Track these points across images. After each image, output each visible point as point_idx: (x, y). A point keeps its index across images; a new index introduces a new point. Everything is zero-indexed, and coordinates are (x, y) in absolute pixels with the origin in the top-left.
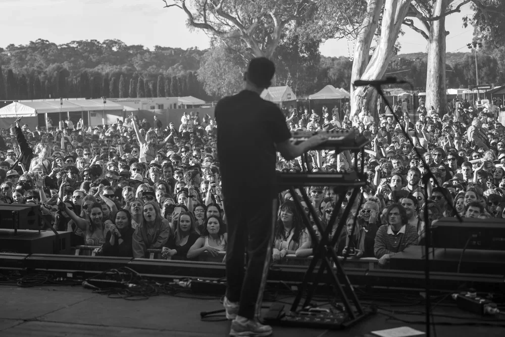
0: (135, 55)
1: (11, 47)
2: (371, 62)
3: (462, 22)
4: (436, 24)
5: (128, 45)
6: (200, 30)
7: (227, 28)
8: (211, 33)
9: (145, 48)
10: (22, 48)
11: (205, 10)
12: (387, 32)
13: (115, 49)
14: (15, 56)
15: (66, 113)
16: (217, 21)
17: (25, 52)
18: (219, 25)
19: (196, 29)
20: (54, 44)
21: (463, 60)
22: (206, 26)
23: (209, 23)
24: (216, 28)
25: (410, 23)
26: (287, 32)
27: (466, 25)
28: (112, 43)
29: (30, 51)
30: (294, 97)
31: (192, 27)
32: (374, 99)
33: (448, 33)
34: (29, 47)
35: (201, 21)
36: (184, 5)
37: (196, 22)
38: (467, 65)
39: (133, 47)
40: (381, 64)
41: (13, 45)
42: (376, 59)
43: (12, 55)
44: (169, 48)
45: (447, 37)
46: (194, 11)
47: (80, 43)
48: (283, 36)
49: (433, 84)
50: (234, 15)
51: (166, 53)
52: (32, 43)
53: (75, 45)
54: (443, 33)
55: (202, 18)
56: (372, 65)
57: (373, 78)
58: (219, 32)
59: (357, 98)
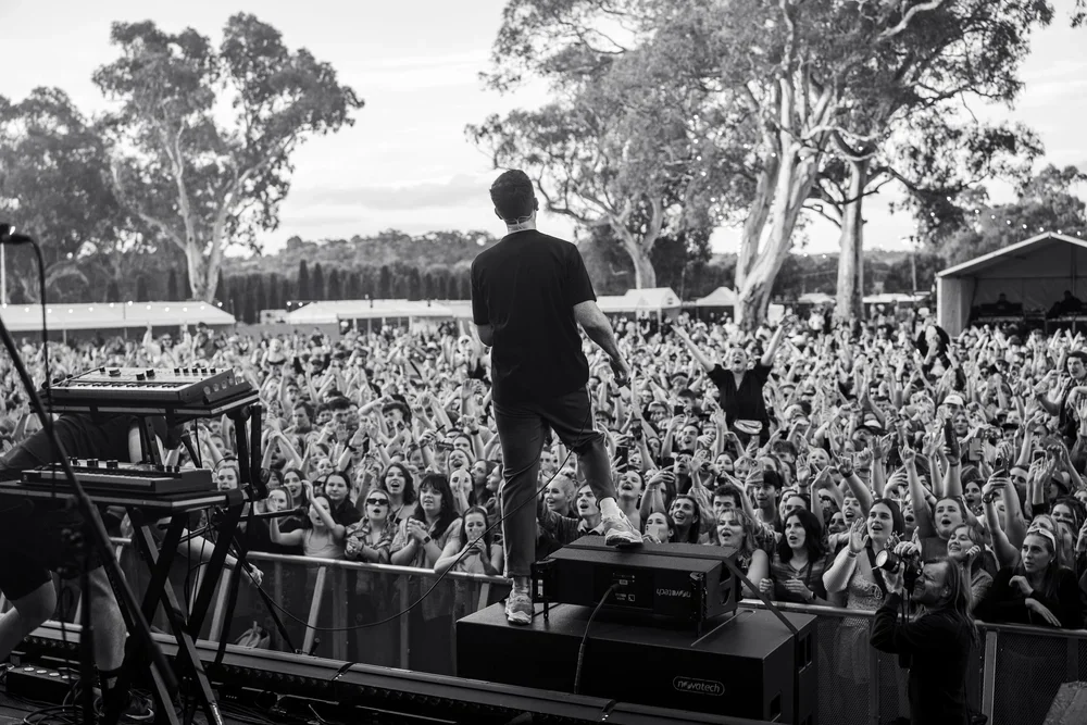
1: (357, 239)
2: (760, 258)
3: (889, 208)
4: (851, 208)
6: (561, 216)
8: (574, 223)
10: (369, 239)
11: (566, 191)
12: (782, 219)
14: (361, 248)
15: (380, 319)
16: (583, 206)
17: (373, 245)
18: (584, 212)
19: (556, 215)
20: (406, 236)
21: (901, 259)
22: (567, 212)
23: (571, 208)
24: (581, 215)
25: (819, 208)
26: (671, 220)
27: (892, 212)
28: (478, 234)
29: (378, 243)
30: (677, 302)
31: (551, 212)
32: (763, 305)
33: (866, 222)
34: (379, 239)
35: (562, 205)
37: (555, 206)
38: (907, 265)
40: (773, 261)
41: (357, 236)
43: (357, 248)
45: (865, 226)
47: (438, 234)
48: (664, 226)
49: (846, 288)
50: (603, 198)
52: (381, 234)
53: (432, 237)
54: (859, 222)
55: (564, 201)
57: (763, 278)
58: (583, 220)
59: (743, 304)
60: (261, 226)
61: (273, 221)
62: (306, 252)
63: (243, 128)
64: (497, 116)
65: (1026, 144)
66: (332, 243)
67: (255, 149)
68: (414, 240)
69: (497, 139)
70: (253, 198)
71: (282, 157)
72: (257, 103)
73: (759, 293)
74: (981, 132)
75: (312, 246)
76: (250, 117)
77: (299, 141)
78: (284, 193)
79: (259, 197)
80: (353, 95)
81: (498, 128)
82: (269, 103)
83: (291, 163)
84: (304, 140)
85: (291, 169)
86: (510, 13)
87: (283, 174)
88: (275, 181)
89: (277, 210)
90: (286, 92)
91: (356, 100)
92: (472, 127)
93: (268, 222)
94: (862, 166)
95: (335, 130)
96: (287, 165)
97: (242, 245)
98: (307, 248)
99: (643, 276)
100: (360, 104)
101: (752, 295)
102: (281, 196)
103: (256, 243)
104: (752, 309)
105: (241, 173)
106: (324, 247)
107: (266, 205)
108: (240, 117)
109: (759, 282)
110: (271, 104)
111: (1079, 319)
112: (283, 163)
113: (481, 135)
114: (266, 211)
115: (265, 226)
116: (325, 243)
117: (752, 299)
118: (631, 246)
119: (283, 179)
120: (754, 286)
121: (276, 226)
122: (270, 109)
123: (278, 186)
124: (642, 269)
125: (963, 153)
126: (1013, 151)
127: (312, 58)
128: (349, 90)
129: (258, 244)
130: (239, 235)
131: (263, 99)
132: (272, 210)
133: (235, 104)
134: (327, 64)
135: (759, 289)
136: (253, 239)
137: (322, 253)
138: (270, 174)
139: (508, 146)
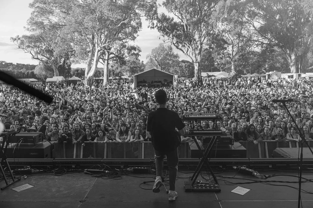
0: (10, 65)
2: (90, 71)
5: (8, 63)
6: (36, 60)
7: (44, 60)
8: (39, 61)
9: (13, 64)
11: (37, 54)
12: (95, 63)
13: (3, 64)
16: (41, 57)
22: (38, 59)
24: (41, 59)
26: (62, 61)
28: (3, 62)
30: (64, 79)
31: (33, 59)
32: (91, 81)
35: (36, 57)
36: (31, 52)
37: (34, 57)
39: (9, 63)
42: (92, 70)
44: (21, 64)
46: (34, 54)
48: (61, 62)
50: (46, 56)
51: (20, 65)
54: (108, 64)
56: (91, 71)
57: (92, 75)
58: (42, 61)
59: (87, 80)
64: (19, 36)
65: (138, 49)
69: (19, 41)
73: (91, 78)
74: (129, 46)
81: (19, 39)
86: (33, 14)
92: (12, 38)
94: (108, 52)
99: (56, 73)
101: (89, 78)
104: (89, 81)
111: (157, 84)
113: (15, 40)
118: (54, 67)
124: (56, 72)
125: (126, 51)
126: (135, 51)
139: (22, 43)
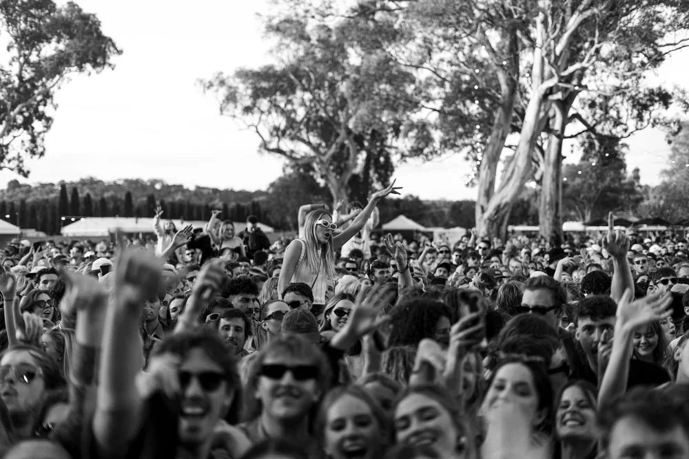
5: (170, 184)
9: (185, 188)
13: (158, 186)
22: (279, 151)
23: (281, 148)
24: (289, 155)
26: (359, 162)
28: (154, 182)
31: (264, 152)
33: (565, 157)
36: (257, 129)
37: (269, 146)
39: (174, 186)
40: (517, 184)
44: (207, 188)
46: (266, 135)
48: (355, 165)
51: (205, 192)
52: (82, 179)
54: (560, 157)
57: (508, 199)
58: (293, 158)
59: (487, 222)
60: (29, 152)
61: (40, 150)
62: (22, 192)
63: (15, 69)
64: (221, 73)
66: (43, 186)
67: (26, 87)
68: (106, 185)
69: (223, 92)
70: (22, 130)
71: (47, 95)
72: (28, 49)
73: (503, 212)
75: (27, 188)
76: (22, 60)
77: (66, 80)
78: (48, 127)
79: (26, 128)
80: (113, 45)
81: (222, 83)
82: (37, 50)
83: (55, 101)
84: (70, 80)
85: (56, 107)
87: (48, 110)
88: (41, 117)
89: (43, 140)
90: (54, 40)
91: (116, 49)
92: (201, 81)
93: (35, 149)
95: (98, 73)
96: (52, 103)
97: (12, 170)
98: (23, 189)
100: (120, 52)
101: (496, 214)
102: (45, 129)
103: (23, 169)
104: (495, 226)
105: (13, 107)
106: (36, 188)
107: (33, 136)
108: (13, 60)
109: (504, 201)
110: (39, 51)
112: (49, 101)
113: (208, 88)
114: (33, 141)
115: (33, 153)
116: (37, 185)
117: (496, 217)
118: (332, 180)
119: (48, 115)
120: (499, 206)
121: (42, 154)
122: (38, 55)
123: (43, 121)
127: (80, 10)
128: (110, 40)
129: (25, 169)
130: (9, 161)
131: (33, 46)
132: (39, 141)
133: (9, 48)
134: (94, 15)
135: (503, 208)
136: (21, 165)
137: (35, 192)
138: (36, 111)
139: (232, 98)
